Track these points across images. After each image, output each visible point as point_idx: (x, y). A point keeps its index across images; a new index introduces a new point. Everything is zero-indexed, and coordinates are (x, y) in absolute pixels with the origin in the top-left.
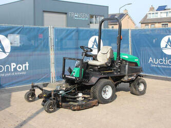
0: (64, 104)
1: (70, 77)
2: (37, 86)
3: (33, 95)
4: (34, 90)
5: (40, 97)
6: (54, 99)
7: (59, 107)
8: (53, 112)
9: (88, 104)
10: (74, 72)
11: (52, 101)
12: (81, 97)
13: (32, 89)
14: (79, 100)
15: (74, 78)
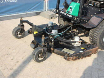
0: (56, 50)
1: (65, 14)
2: (26, 22)
4: (23, 26)
5: (30, 32)
6: (45, 46)
7: (50, 51)
8: (43, 60)
9: (87, 53)
10: (71, 8)
11: (43, 49)
12: (77, 42)
13: (21, 24)
14: (75, 45)
15: (71, 16)
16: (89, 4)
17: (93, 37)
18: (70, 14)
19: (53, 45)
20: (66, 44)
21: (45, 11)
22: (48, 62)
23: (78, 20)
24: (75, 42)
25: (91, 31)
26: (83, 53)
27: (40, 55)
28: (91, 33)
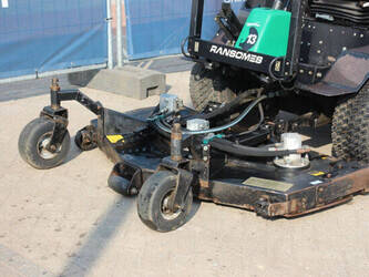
0: (220, 187)
1: (232, 54)
3: (59, 135)
4: (63, 113)
6: (183, 166)
8: (176, 224)
9: (337, 189)
10: (253, 31)
11: (177, 177)
12: (294, 152)
13: (55, 108)
14: (287, 166)
15: (259, 60)
16: (317, 15)
17: (350, 133)
18: (252, 53)
19: (207, 165)
20: (254, 165)
21: (115, 64)
22: (198, 229)
23: (287, 69)
24: (288, 153)
25: (337, 110)
26: (325, 188)
27: (166, 200)
28: (341, 117)
